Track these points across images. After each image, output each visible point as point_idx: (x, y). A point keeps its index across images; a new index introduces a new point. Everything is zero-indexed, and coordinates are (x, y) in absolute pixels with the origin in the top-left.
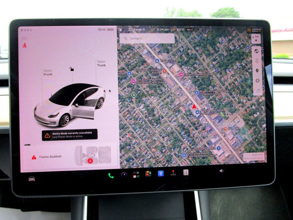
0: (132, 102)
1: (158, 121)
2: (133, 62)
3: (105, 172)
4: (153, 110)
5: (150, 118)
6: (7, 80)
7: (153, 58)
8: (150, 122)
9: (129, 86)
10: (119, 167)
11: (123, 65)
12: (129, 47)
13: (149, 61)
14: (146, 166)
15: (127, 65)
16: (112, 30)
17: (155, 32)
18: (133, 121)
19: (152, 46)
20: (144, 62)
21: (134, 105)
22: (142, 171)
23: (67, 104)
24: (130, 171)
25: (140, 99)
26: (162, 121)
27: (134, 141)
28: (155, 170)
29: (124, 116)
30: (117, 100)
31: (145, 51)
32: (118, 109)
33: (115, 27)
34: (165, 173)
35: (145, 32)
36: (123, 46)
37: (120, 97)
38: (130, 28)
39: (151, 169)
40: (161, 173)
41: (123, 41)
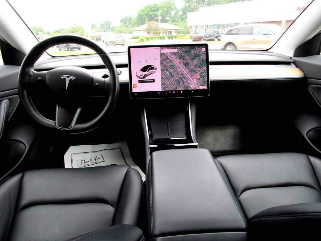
0: (165, 70)
1: (173, 76)
2: (165, 58)
3: (157, 92)
4: (171, 73)
5: (170, 75)
6: (127, 65)
7: (171, 57)
8: (170, 77)
9: (164, 66)
10: (161, 90)
11: (162, 59)
12: (164, 54)
13: (170, 58)
14: (169, 90)
15: (163, 59)
16: (158, 48)
17: (171, 49)
18: (165, 77)
19: (170, 53)
20: (168, 58)
21: (166, 72)
22: (168, 91)
23: (146, 72)
24: (165, 92)
25: (167, 70)
26: (174, 76)
27: (166, 82)
28: (172, 91)
29: (163, 75)
30: (160, 70)
31: (169, 55)
32: (161, 73)
33: (159, 48)
34: (175, 92)
35: (168, 49)
36: (162, 53)
37: (161, 70)
38: (164, 48)
39: (171, 91)
40: (174, 92)
41: (162, 52)
